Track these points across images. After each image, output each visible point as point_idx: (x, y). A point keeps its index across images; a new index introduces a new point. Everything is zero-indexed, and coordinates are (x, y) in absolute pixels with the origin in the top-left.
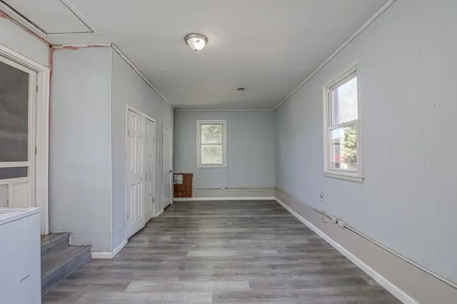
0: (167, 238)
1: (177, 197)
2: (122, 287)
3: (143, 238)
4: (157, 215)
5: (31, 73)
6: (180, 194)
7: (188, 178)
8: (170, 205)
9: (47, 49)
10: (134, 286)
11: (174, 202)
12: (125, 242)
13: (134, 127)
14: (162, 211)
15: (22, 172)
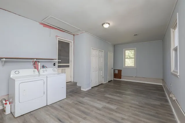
0: (103, 90)
1: (116, 78)
2: (83, 97)
3: (96, 88)
4: (105, 83)
5: (70, 43)
6: (117, 77)
7: (120, 71)
8: (111, 81)
9: (73, 36)
10: (86, 98)
11: (114, 80)
12: (90, 88)
13: (94, 54)
14: (108, 82)
15: (68, 66)
